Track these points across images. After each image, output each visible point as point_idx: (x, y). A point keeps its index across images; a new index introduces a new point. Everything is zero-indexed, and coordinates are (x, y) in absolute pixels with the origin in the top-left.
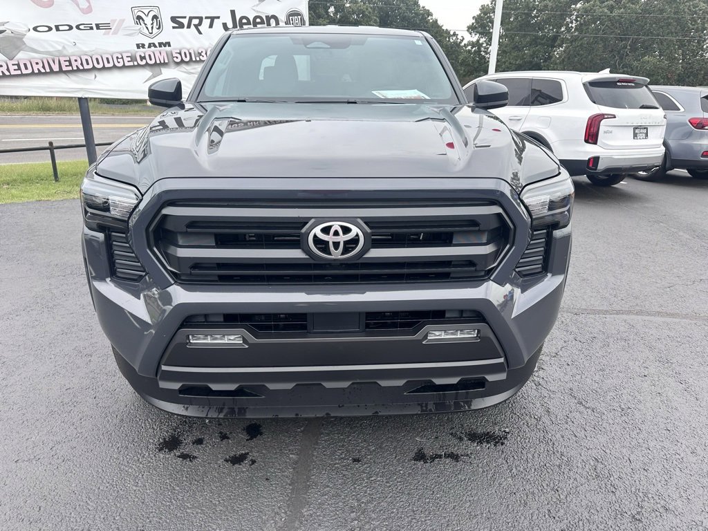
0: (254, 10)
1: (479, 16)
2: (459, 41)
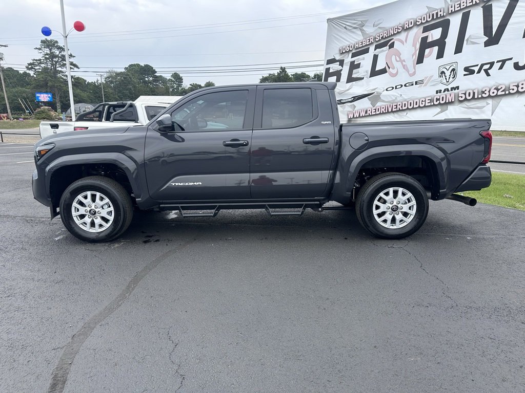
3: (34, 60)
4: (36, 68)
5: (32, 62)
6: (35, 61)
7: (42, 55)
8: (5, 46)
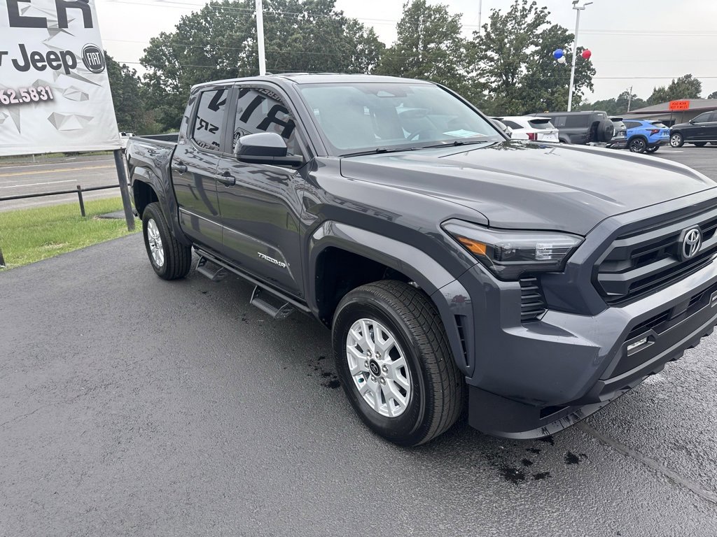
0: (46, 45)
1: (150, 48)
2: (131, 73)
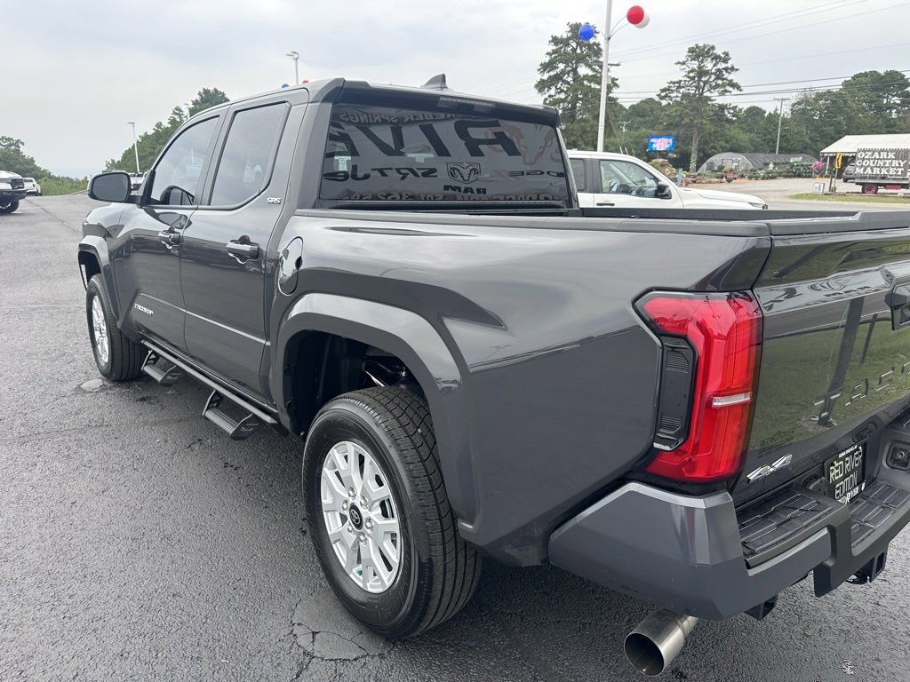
3: (671, 82)
4: (672, 95)
5: (666, 85)
6: (672, 85)
7: (684, 73)
8: (617, 65)
